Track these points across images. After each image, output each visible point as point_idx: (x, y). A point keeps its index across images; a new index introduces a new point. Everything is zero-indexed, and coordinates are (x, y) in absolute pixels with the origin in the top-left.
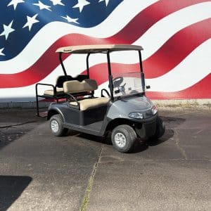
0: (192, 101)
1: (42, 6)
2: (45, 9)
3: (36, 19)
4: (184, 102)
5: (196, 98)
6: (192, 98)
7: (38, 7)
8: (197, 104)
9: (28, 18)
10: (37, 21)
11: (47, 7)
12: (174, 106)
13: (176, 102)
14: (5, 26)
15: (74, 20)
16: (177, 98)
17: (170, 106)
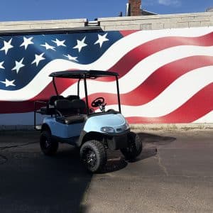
1: (48, 46)
2: (50, 49)
3: (43, 56)
4: (165, 125)
5: (175, 122)
7: (45, 48)
8: (176, 128)
9: (36, 56)
10: (43, 59)
11: (52, 48)
12: (156, 129)
14: (16, 62)
15: (74, 58)
17: (153, 129)
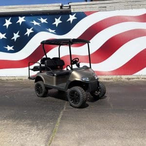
0: (118, 76)
1: (35, 23)
4: (114, 77)
6: (119, 75)
7: (33, 24)
9: (28, 29)
11: (38, 24)
12: (109, 79)
13: (110, 77)
14: (14, 34)
15: (53, 31)
16: (111, 75)
17: (106, 79)
